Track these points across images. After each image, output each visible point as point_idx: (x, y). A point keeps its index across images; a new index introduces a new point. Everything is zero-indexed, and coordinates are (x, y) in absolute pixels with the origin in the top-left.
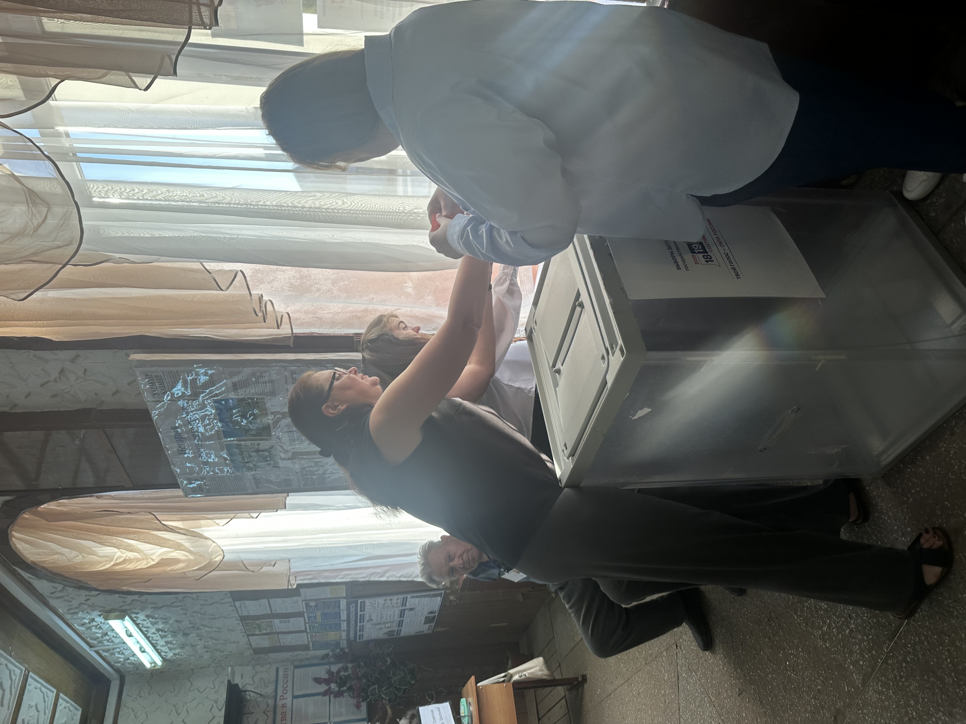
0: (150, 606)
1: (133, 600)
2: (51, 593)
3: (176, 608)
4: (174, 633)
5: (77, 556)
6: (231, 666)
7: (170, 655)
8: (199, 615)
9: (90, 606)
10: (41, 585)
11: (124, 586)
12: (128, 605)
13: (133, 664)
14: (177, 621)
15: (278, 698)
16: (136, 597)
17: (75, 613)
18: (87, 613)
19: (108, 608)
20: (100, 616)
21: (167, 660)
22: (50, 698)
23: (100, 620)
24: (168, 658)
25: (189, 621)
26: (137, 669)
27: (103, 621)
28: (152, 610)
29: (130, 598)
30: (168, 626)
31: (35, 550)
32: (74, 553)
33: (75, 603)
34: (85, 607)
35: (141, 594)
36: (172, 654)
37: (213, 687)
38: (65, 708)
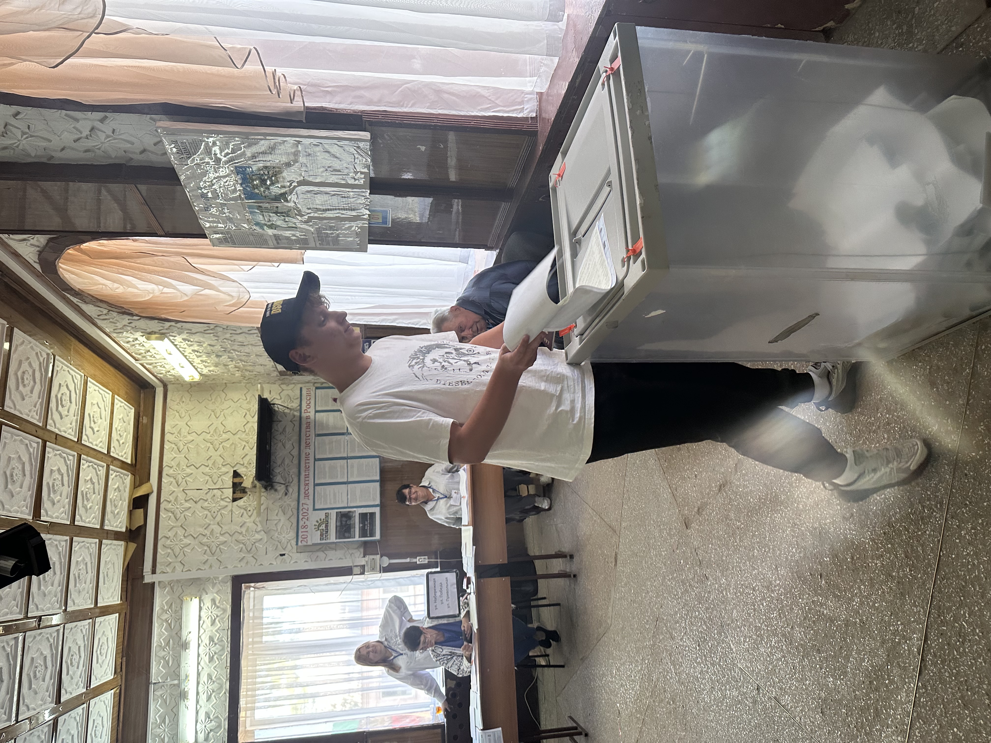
0: (185, 332)
1: (170, 326)
2: (98, 316)
3: (208, 335)
4: (208, 354)
5: (119, 288)
6: (260, 383)
7: (205, 371)
8: (230, 342)
9: (133, 328)
10: (89, 309)
11: (163, 314)
12: (167, 329)
13: (174, 376)
14: (210, 345)
15: (303, 411)
16: (173, 324)
17: (121, 332)
18: (131, 333)
19: (149, 330)
20: (143, 336)
21: (203, 375)
22: (108, 399)
23: (142, 339)
24: (203, 373)
25: (221, 345)
26: (178, 380)
27: (146, 340)
28: (188, 335)
29: (167, 324)
30: (202, 348)
31: (80, 280)
32: (116, 285)
33: (119, 325)
34: (129, 328)
35: (177, 322)
36: (207, 371)
37: (245, 399)
38: (121, 406)
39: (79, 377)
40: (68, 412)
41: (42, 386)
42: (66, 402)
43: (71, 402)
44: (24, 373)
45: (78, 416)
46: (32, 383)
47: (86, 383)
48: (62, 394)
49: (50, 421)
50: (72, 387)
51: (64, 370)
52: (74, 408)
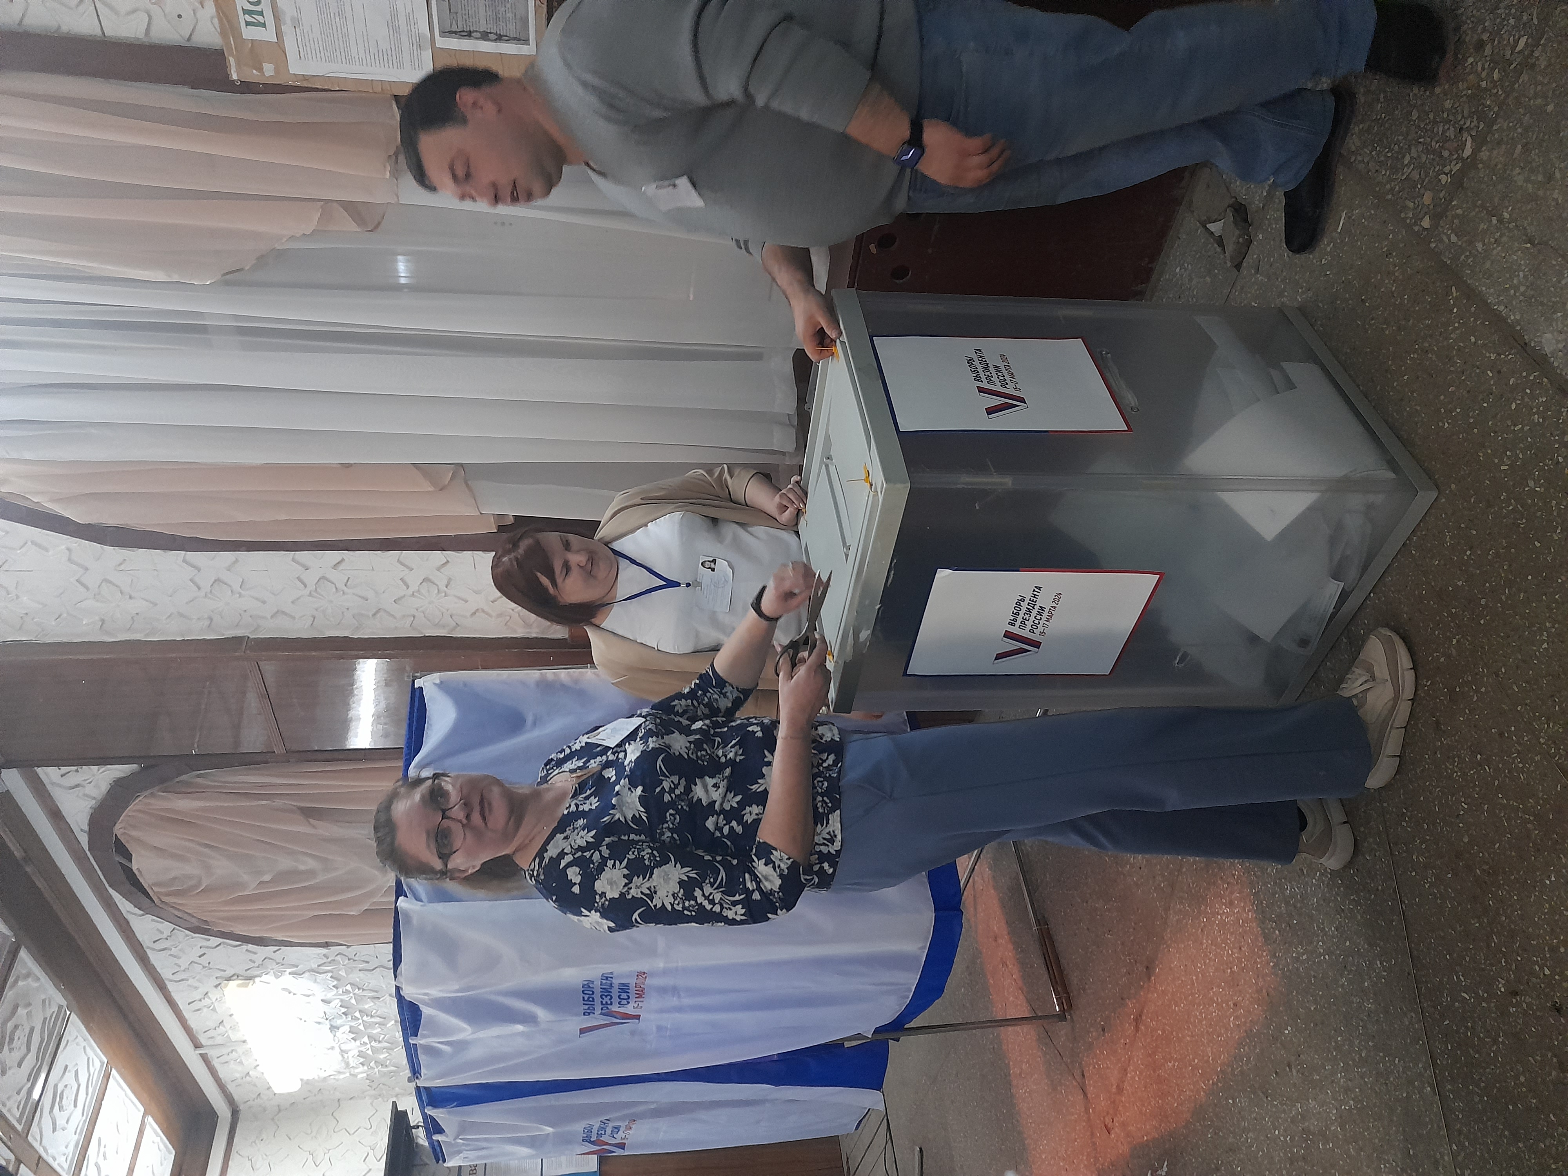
2: (155, 942)
6: (396, 1096)
9: (204, 968)
10: (140, 925)
14: (323, 1001)
18: (199, 980)
22: (135, 1119)
25: (341, 1001)
33: (186, 961)
34: (198, 968)
37: (369, 1126)
38: (153, 1141)
39: (97, 1064)
40: (67, 1122)
41: (37, 1061)
42: (67, 1102)
43: (75, 1106)
44: (16, 1027)
45: (81, 1134)
46: (24, 1049)
47: (107, 1077)
48: (66, 1086)
49: (34, 1128)
50: (83, 1079)
51: (77, 1044)
52: (78, 1118)
